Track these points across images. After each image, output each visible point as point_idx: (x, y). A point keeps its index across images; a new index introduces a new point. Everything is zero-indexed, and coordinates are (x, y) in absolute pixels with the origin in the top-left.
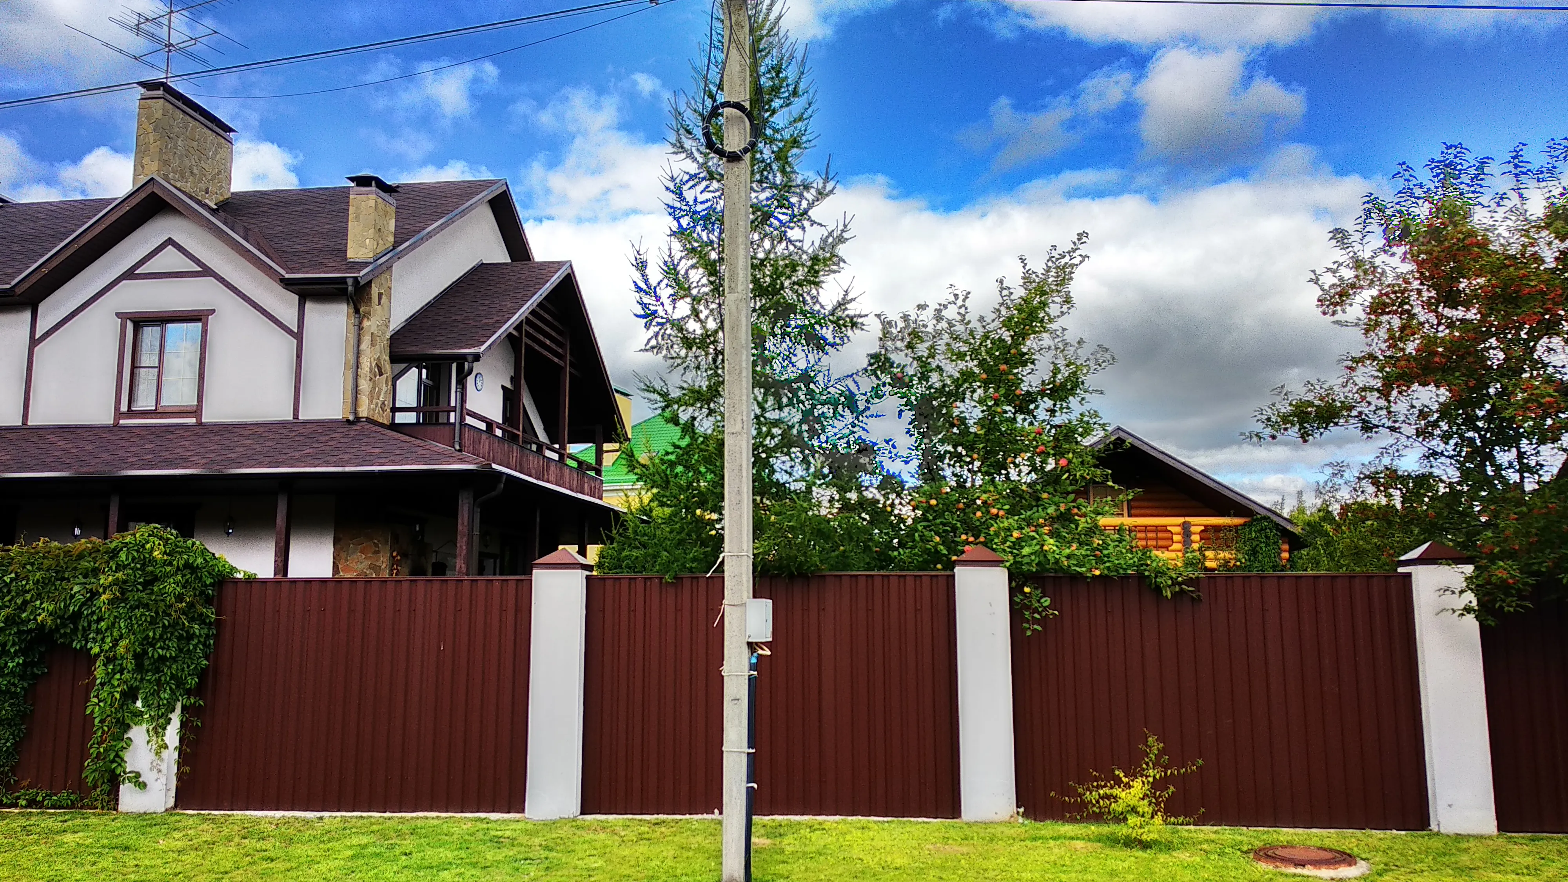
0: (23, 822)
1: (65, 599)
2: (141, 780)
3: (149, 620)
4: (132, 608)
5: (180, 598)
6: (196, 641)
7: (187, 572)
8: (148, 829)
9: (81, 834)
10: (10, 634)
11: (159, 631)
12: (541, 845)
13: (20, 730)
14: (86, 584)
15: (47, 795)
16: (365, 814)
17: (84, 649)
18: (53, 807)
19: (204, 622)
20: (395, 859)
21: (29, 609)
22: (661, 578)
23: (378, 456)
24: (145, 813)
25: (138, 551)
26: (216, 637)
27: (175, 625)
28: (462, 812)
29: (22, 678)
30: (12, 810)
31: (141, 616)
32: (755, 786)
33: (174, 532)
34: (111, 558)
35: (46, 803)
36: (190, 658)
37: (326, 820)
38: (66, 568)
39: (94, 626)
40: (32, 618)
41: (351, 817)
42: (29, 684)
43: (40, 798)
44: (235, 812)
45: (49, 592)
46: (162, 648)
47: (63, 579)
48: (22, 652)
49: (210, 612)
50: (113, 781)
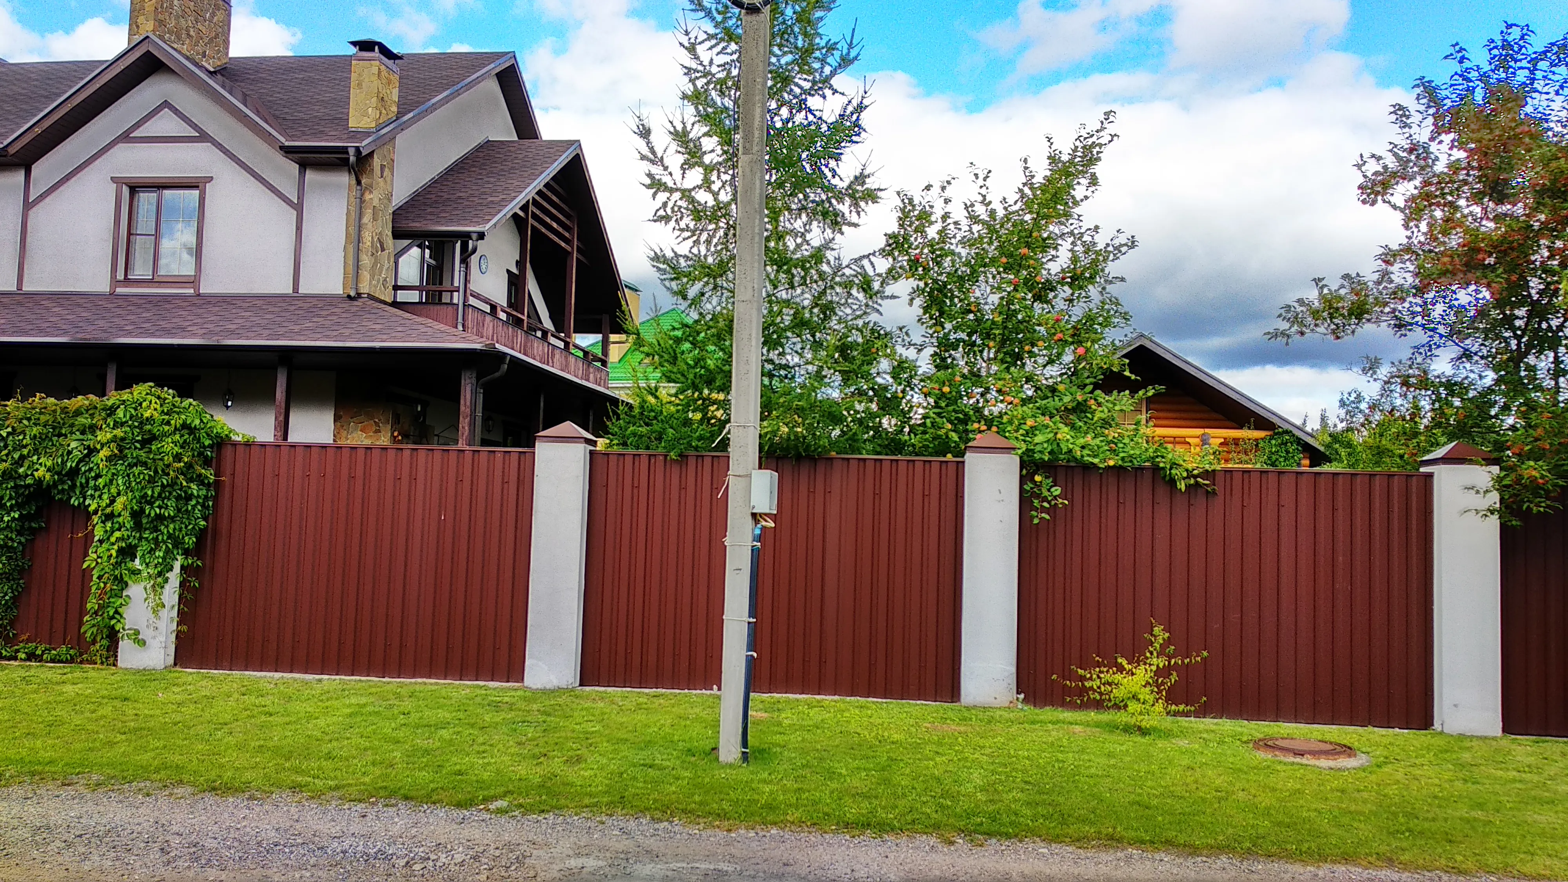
0: (23, 673)
1: (62, 455)
2: (140, 637)
3: (147, 478)
4: (131, 466)
5: (178, 458)
6: (194, 502)
7: (185, 432)
8: (148, 683)
9: (80, 686)
10: (7, 488)
11: (157, 490)
12: (538, 711)
13: (18, 584)
14: (83, 440)
15: (46, 650)
16: (363, 678)
17: (82, 507)
18: (53, 661)
19: (203, 484)
20: (394, 718)
21: (26, 464)
22: (666, 456)
23: (380, 332)
24: (144, 669)
25: (136, 409)
26: (215, 499)
27: (173, 484)
28: (460, 680)
29: (19, 533)
30: (12, 662)
31: (139, 474)
32: (755, 655)
33: (171, 391)
34: (109, 415)
35: (45, 657)
36: (188, 519)
37: (325, 682)
38: (64, 424)
39: (92, 483)
40: (29, 473)
41: (349, 681)
42: (27, 540)
43: (39, 652)
44: (234, 672)
45: (46, 447)
46: (160, 507)
47: (59, 435)
48: (18, 506)
49: (209, 474)
50: (113, 637)
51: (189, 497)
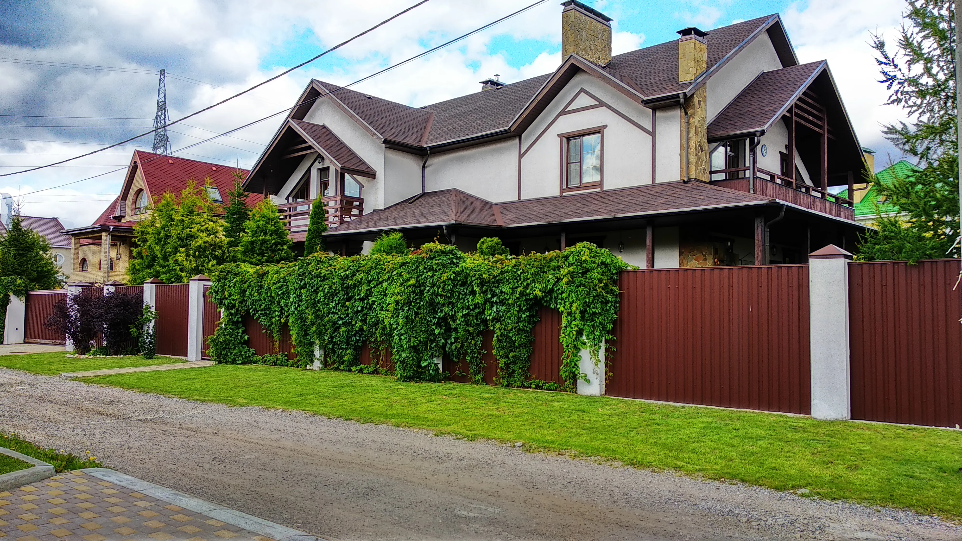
0: (534, 395)
1: (545, 282)
2: (587, 378)
3: (586, 292)
4: (578, 287)
5: (600, 281)
6: (609, 305)
7: (602, 266)
8: (593, 404)
9: (561, 403)
10: (522, 300)
11: (591, 299)
12: (824, 433)
13: (530, 349)
14: (554, 274)
15: (544, 383)
16: (709, 407)
17: (556, 308)
18: (547, 389)
19: (613, 294)
20: (729, 431)
21: (530, 288)
22: (906, 263)
24: (590, 396)
25: (578, 256)
26: (620, 302)
27: (599, 295)
28: (769, 411)
29: (529, 323)
30: (529, 389)
31: (582, 290)
33: (595, 245)
34: (566, 260)
35: (544, 387)
36: (608, 314)
37: (687, 408)
38: (545, 266)
39: (560, 296)
40: (531, 292)
41: (700, 408)
42: (532, 327)
43: (541, 385)
44: (636, 400)
45: (538, 279)
46: (594, 308)
47: (544, 272)
48: (528, 310)
49: (616, 289)
50: (574, 378)
51: (607, 302)
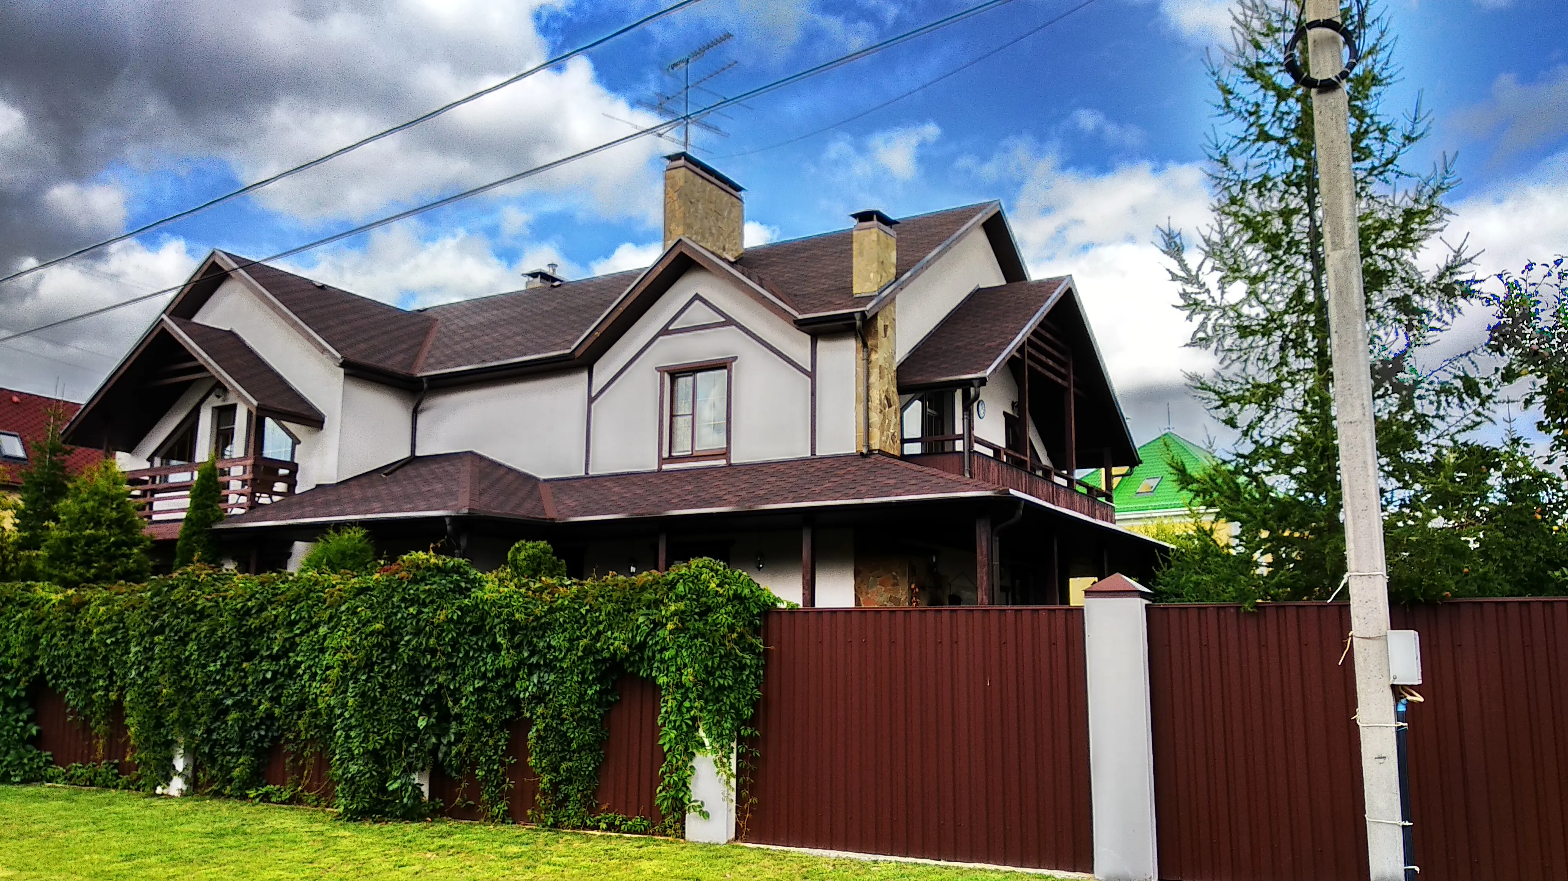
0: (604, 845)
1: (632, 630)
2: (704, 809)
3: (707, 649)
4: (692, 638)
5: (732, 628)
6: (747, 673)
7: (736, 602)
8: (715, 861)
9: (655, 862)
10: (588, 663)
11: (717, 660)
13: (599, 755)
14: (648, 614)
15: (623, 820)
16: (919, 861)
17: (650, 678)
18: (629, 832)
19: (754, 652)
21: (603, 639)
23: (895, 486)
24: (709, 843)
25: (693, 582)
26: (765, 667)
27: (728, 655)
29: (599, 706)
30: (595, 832)
31: (700, 646)
32: (1417, 869)
33: (722, 563)
34: (670, 590)
35: (623, 827)
36: (744, 689)
37: (882, 864)
38: (632, 599)
39: (658, 656)
40: (605, 647)
42: (605, 711)
43: (617, 823)
44: (792, 849)
45: (618, 623)
46: (721, 677)
47: (629, 611)
48: (598, 680)
49: (758, 642)
50: (680, 808)
51: (743, 667)
